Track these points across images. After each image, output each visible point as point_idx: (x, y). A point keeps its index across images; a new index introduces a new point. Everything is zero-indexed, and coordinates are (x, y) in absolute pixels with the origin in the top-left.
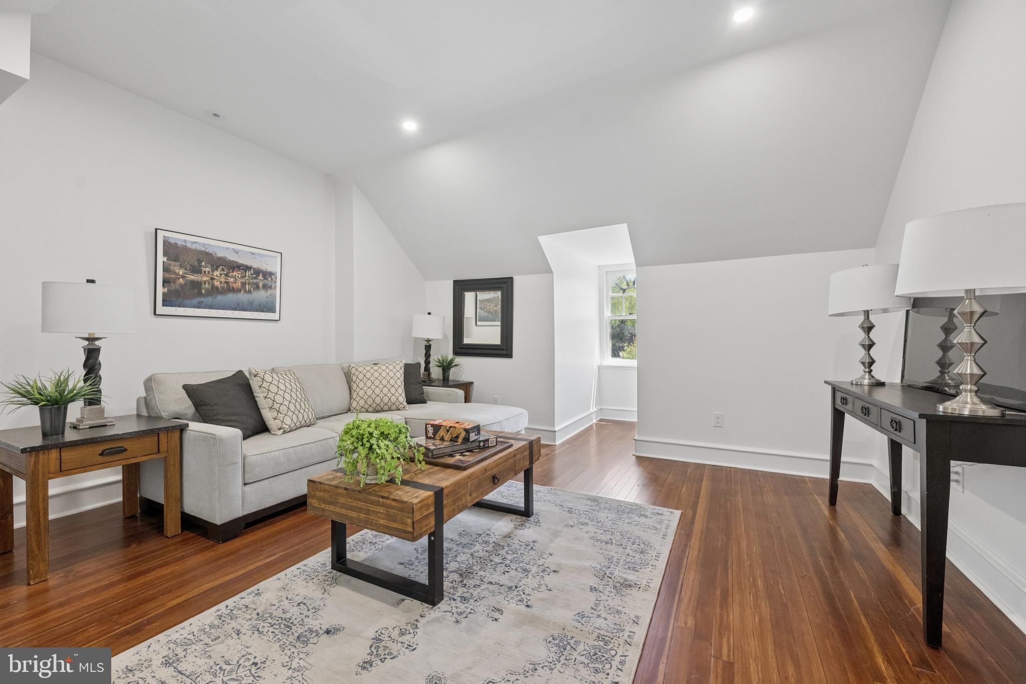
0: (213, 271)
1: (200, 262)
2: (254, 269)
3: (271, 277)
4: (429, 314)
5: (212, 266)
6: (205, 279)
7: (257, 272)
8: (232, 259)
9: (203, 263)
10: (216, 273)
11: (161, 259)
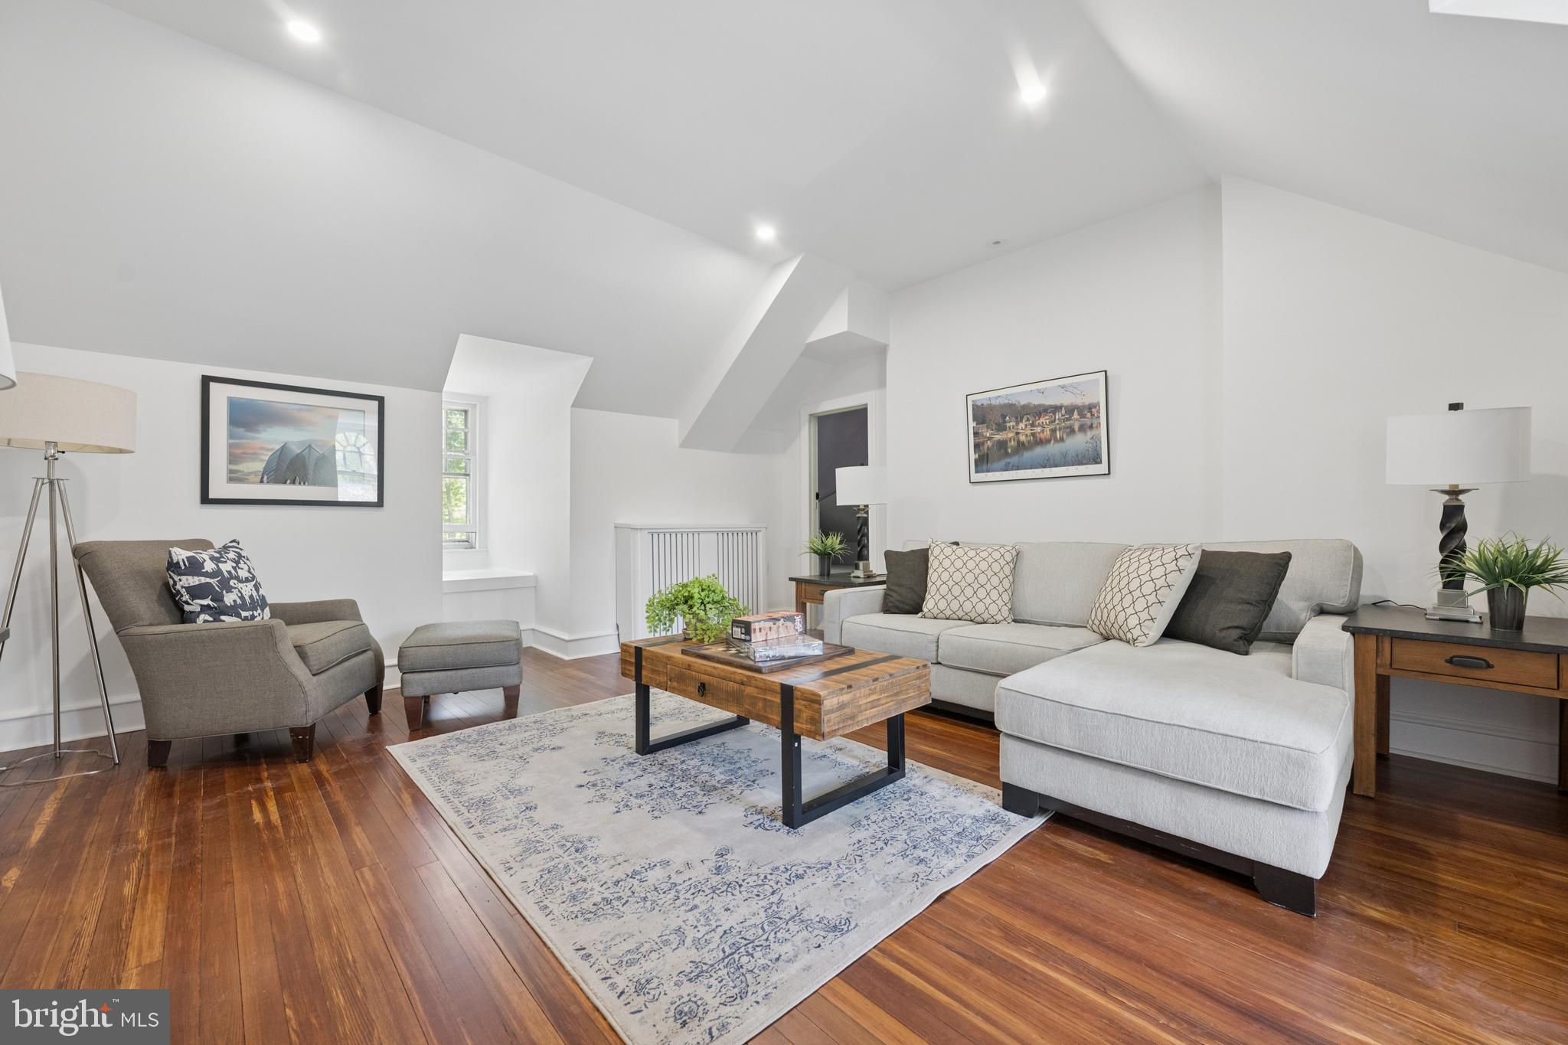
0: (1017, 424)
1: (1004, 417)
2: (1066, 407)
3: (1091, 412)
4: (1455, 407)
5: (1017, 418)
6: (1011, 435)
7: (1070, 410)
8: (1037, 403)
9: (1008, 418)
10: (1022, 425)
11: (972, 424)
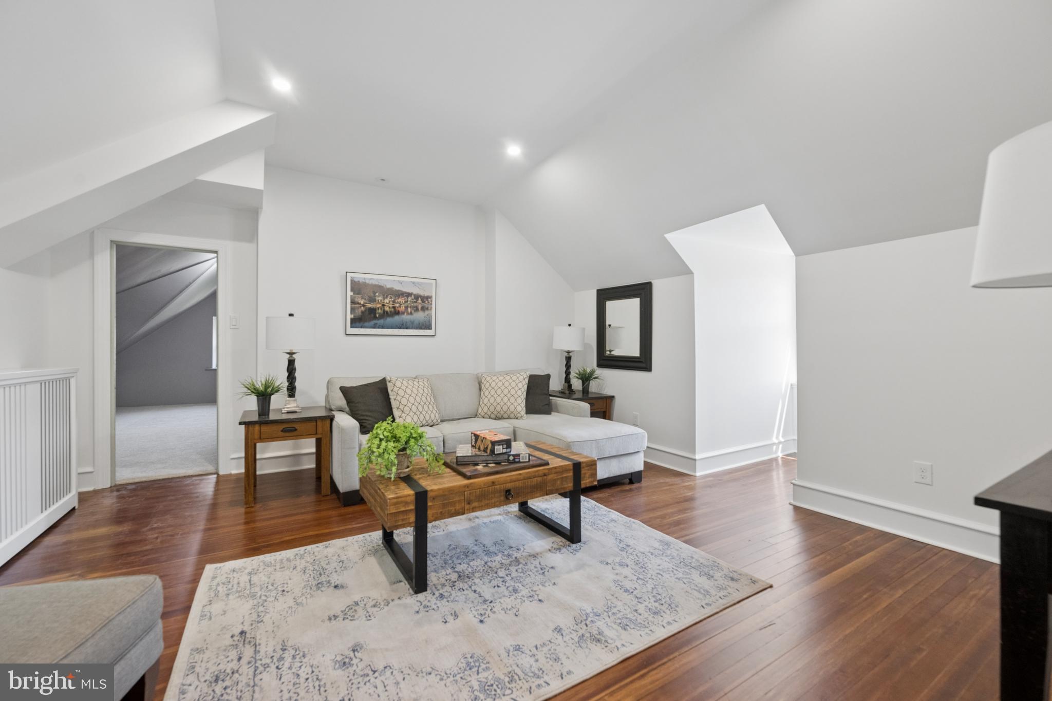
0: (384, 299)
1: (374, 293)
2: (415, 295)
3: (428, 300)
4: (570, 325)
5: (384, 295)
6: (379, 306)
7: (417, 297)
8: (397, 289)
9: (377, 294)
10: (387, 301)
11: (350, 293)
